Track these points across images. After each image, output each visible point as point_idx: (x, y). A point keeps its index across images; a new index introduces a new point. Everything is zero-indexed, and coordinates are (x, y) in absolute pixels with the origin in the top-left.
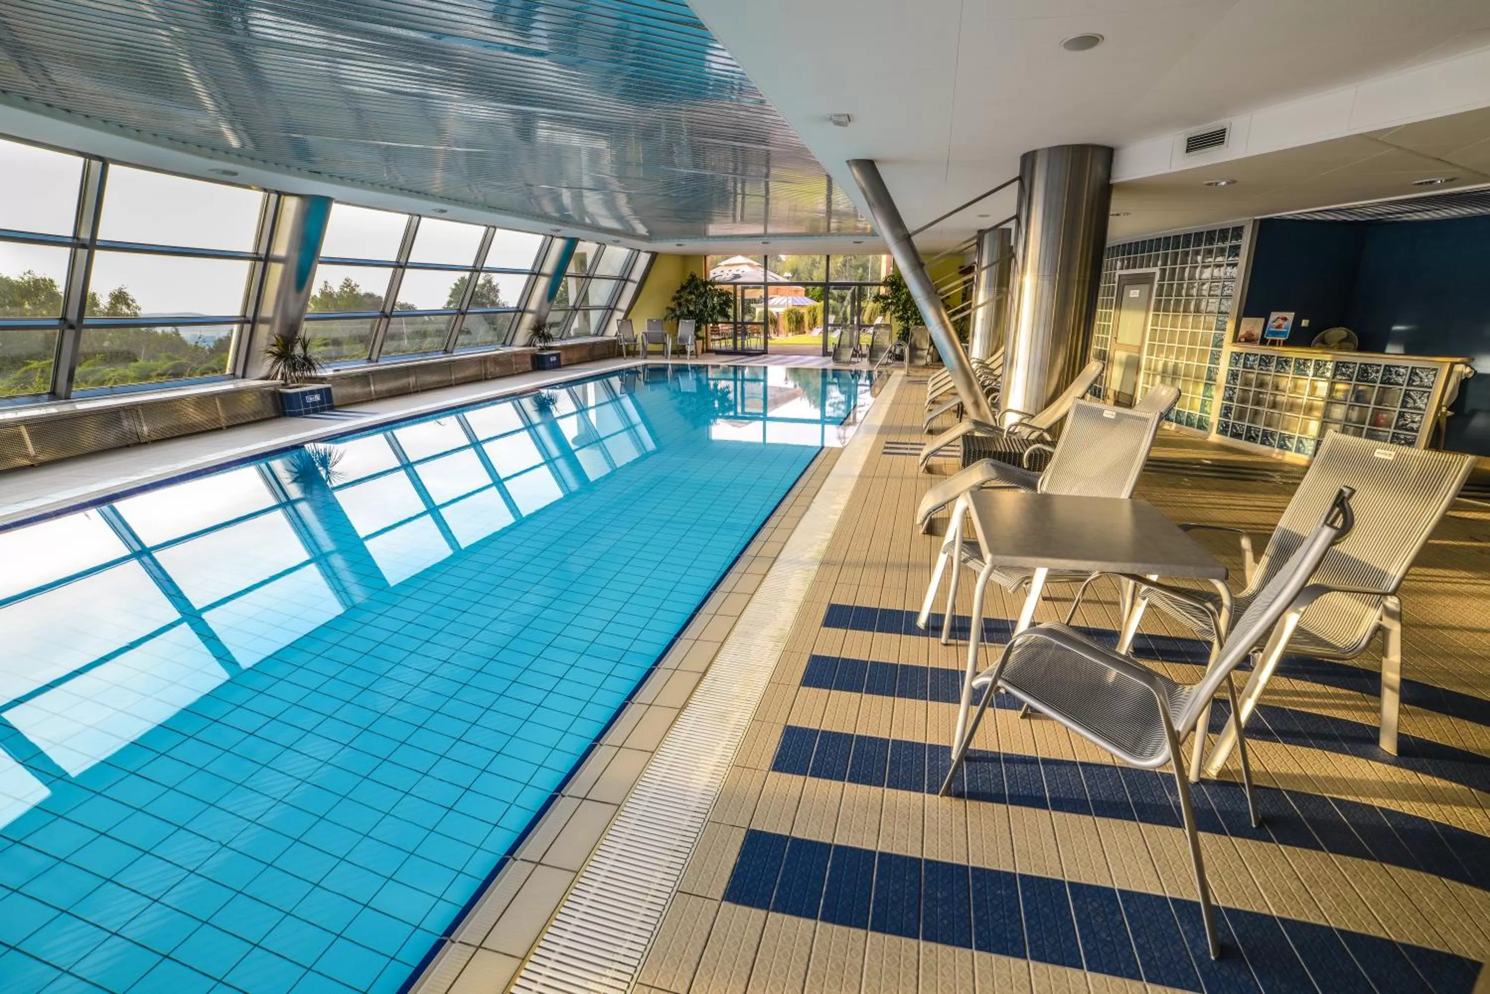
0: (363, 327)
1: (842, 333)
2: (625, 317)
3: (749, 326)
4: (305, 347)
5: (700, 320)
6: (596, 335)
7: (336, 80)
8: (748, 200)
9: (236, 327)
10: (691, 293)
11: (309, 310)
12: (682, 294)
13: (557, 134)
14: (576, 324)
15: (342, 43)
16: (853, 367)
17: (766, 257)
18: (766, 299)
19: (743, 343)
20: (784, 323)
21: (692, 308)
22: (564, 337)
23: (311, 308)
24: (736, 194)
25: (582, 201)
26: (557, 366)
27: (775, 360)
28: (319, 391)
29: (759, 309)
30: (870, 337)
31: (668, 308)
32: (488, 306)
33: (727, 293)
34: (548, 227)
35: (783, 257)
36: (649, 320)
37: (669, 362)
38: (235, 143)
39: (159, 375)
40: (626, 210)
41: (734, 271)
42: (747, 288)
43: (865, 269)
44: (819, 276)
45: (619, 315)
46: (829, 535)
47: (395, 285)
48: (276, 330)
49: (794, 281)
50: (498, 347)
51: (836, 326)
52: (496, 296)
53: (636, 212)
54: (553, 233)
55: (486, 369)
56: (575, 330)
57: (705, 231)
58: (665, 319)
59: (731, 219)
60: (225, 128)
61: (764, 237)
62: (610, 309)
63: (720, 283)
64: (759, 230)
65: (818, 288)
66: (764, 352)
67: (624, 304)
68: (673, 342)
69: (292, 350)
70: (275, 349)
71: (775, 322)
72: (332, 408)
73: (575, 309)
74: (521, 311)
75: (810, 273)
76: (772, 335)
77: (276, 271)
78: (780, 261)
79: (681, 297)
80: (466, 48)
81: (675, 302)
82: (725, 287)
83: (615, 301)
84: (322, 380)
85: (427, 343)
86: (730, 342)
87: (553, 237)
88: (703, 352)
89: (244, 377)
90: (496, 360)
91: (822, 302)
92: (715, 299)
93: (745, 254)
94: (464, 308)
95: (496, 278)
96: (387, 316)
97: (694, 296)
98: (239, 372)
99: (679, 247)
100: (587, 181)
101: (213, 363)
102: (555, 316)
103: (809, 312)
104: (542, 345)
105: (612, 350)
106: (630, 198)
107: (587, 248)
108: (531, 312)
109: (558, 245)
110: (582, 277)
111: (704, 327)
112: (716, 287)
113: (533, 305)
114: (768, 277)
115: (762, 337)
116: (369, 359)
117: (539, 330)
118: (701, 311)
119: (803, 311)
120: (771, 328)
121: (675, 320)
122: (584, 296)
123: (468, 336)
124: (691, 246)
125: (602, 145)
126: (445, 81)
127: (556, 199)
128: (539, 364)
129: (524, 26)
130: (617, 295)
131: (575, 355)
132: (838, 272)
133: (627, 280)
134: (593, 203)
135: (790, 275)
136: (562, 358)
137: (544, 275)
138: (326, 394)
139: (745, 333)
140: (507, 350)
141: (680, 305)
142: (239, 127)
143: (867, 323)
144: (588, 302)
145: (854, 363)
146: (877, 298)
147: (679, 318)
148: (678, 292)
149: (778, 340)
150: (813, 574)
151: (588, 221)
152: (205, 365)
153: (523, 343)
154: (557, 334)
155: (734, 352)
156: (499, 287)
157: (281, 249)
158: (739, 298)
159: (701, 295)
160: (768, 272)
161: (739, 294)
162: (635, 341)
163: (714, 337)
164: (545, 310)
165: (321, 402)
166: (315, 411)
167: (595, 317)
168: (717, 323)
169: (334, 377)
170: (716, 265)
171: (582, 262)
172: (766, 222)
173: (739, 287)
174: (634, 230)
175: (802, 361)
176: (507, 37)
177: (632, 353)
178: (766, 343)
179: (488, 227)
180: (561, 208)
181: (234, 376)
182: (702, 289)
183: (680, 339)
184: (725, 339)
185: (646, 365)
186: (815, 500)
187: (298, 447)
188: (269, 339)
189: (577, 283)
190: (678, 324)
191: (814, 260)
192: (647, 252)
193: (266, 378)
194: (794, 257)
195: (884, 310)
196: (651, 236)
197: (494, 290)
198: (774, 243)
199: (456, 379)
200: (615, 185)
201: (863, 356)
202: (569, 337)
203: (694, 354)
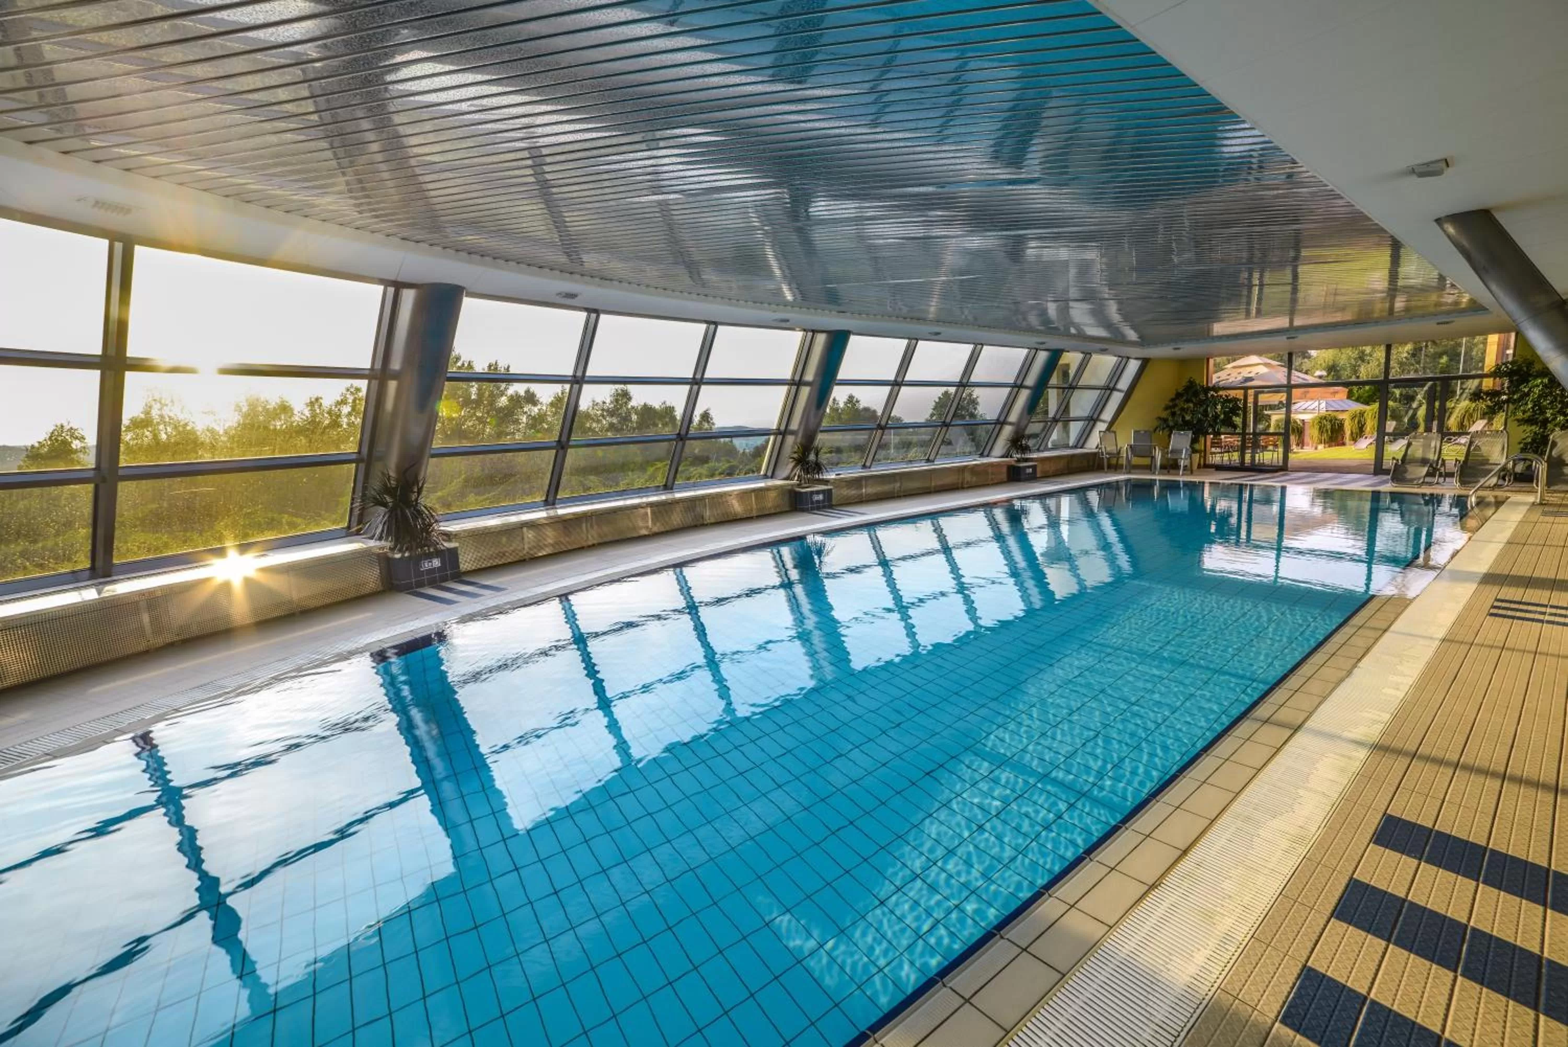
0: (861, 437)
1: (1409, 445)
2: (1108, 429)
3: (1262, 437)
4: (817, 455)
5: (1198, 431)
6: (1075, 447)
7: (861, 238)
8: (1266, 290)
9: (772, 438)
10: (1188, 401)
11: (823, 424)
12: (1177, 401)
13: (1046, 251)
14: (1054, 436)
15: (870, 208)
16: (1427, 490)
17: (1290, 355)
18: (1289, 404)
19: (1253, 458)
20: (1312, 433)
21: (1188, 418)
22: (1042, 448)
23: (825, 424)
24: (1250, 287)
25: (1068, 312)
26: (1033, 478)
27: (1300, 478)
28: (823, 492)
29: (1276, 417)
30: (1465, 449)
31: (1160, 418)
32: (967, 418)
33: (1235, 400)
34: (1033, 340)
35: (1313, 353)
36: (1135, 432)
37: (1157, 477)
38: (789, 297)
39: (720, 474)
40: (1115, 317)
41: (1245, 373)
42: (1263, 392)
43: (1454, 356)
44: (1370, 370)
45: (1101, 426)
46: (1386, 717)
47: (891, 400)
48: (799, 440)
49: (1330, 380)
50: (976, 457)
51: (1397, 435)
52: (975, 409)
53: (1126, 318)
54: (1037, 346)
55: (964, 479)
56: (1053, 442)
57: (1209, 330)
58: (1155, 430)
59: (1243, 315)
60: (785, 288)
61: (1290, 331)
62: (1092, 420)
63: (1225, 388)
64: (1282, 322)
65: (1367, 388)
66: (1283, 468)
67: (1107, 415)
68: (1162, 456)
69: (808, 456)
70: (795, 456)
71: (1300, 431)
72: (831, 506)
73: (1055, 420)
74: (1000, 422)
75: (1355, 370)
76: (1294, 447)
77: (805, 391)
78: (1309, 357)
79: (1175, 406)
80: (965, 190)
81: (1169, 411)
82: (1232, 393)
83: (1097, 412)
84: (826, 482)
85: (912, 454)
86: (1236, 456)
87: (1037, 350)
88: (1199, 467)
89: (772, 477)
90: (974, 470)
91: (1376, 406)
92: (1219, 407)
93: (1259, 353)
94: (948, 420)
95: (977, 392)
96: (881, 427)
97: (1191, 405)
98: (769, 474)
99: (1177, 351)
100: (1073, 293)
101: (752, 466)
102: (1035, 428)
103: (1353, 418)
104: (1019, 456)
105: (1093, 463)
106: (1120, 302)
107: (1072, 359)
108: (1010, 424)
109: (1042, 356)
110: (1064, 388)
111: (1202, 439)
112: (1221, 393)
113: (1013, 417)
114: (1293, 378)
115: (1281, 450)
116: (864, 466)
117: (1018, 443)
118: (1199, 420)
119: (1345, 417)
120: (1293, 439)
121: (1166, 432)
122: (1065, 408)
123: (949, 447)
124: (1188, 349)
125: (1091, 255)
126: (947, 222)
127: (1043, 313)
128: (1014, 475)
129: (1016, 161)
130: (1100, 406)
131: (1050, 467)
132: (1401, 364)
133: (1114, 389)
134: (1080, 313)
135: (1324, 373)
136: (1038, 469)
137: (1027, 387)
138: (828, 494)
139: (1256, 446)
140: (985, 460)
141: (1173, 414)
142: (794, 286)
143: (1454, 429)
144: (1068, 413)
145: (1430, 484)
146: (1476, 396)
147: (1171, 430)
148: (1172, 400)
149: (1301, 454)
150: (1356, 766)
151: (1073, 331)
152: (747, 467)
153: (1000, 454)
154: (1034, 446)
155: (1241, 468)
156: (979, 400)
157: (809, 377)
158: (1250, 405)
159: (1201, 403)
160: (1293, 371)
161: (1251, 400)
162: (1119, 453)
163: (1213, 450)
164: (1024, 422)
165: (823, 501)
166: (818, 508)
167: (1075, 429)
168: (1219, 434)
169: (835, 479)
170: (1219, 368)
171: (1065, 374)
172: (1292, 313)
173: (1251, 392)
174: (1123, 336)
175: (1339, 481)
176: (1003, 173)
177: (1115, 468)
178: (1286, 457)
179: (976, 344)
180: (1046, 321)
181: (765, 476)
182: (1202, 397)
183: (1172, 452)
184: (1229, 452)
185: (1128, 480)
186: (1360, 664)
187: (801, 538)
188: (793, 447)
189: (1058, 395)
190: (1170, 436)
191: (1363, 352)
192: (1136, 359)
193: (787, 478)
194: (1330, 351)
195: (1490, 414)
196: (1144, 341)
197: (974, 402)
198: (1302, 339)
199: (935, 487)
200: (1106, 292)
201: (1451, 475)
202: (1047, 449)
203: (1189, 470)
